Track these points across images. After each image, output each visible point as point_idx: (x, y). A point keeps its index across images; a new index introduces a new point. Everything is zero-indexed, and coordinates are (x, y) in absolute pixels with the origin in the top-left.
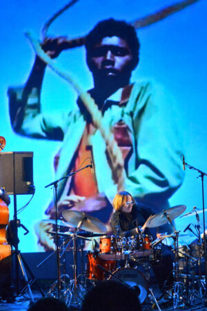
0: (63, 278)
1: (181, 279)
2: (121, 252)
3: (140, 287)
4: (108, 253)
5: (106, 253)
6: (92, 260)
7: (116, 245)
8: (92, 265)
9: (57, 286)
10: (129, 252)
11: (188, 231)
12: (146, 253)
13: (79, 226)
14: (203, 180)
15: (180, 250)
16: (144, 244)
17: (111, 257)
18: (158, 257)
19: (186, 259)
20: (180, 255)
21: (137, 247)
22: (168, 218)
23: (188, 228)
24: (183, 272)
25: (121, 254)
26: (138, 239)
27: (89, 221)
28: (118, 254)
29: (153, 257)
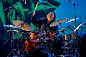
0: (13, 51)
1: (66, 50)
2: (39, 38)
3: (48, 53)
4: (34, 39)
5: (33, 39)
6: (27, 42)
7: (37, 35)
8: (27, 45)
9: (11, 55)
11: (69, 28)
12: (51, 38)
13: (20, 27)
14: (75, 6)
15: (66, 37)
16: (50, 34)
17: (35, 41)
19: (68, 40)
20: (66, 39)
21: (47, 36)
22: (60, 23)
23: (68, 27)
24: (67, 46)
25: (40, 39)
26: (47, 32)
27: (25, 25)
28: (38, 39)
29: (53, 40)
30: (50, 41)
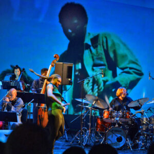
0: (83, 129)
1: (144, 135)
3: (123, 137)
4: (107, 118)
6: (99, 121)
7: (112, 115)
8: (99, 124)
9: (80, 133)
10: (118, 119)
11: (149, 111)
12: (127, 120)
13: (93, 104)
15: (144, 120)
16: (126, 115)
17: (109, 121)
18: (133, 123)
19: (147, 124)
20: (144, 123)
22: (140, 104)
23: (149, 109)
24: (145, 131)
26: (123, 113)
27: (99, 101)
28: (113, 119)
29: (130, 122)
30: (126, 123)
